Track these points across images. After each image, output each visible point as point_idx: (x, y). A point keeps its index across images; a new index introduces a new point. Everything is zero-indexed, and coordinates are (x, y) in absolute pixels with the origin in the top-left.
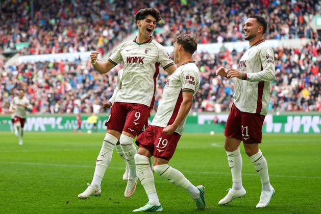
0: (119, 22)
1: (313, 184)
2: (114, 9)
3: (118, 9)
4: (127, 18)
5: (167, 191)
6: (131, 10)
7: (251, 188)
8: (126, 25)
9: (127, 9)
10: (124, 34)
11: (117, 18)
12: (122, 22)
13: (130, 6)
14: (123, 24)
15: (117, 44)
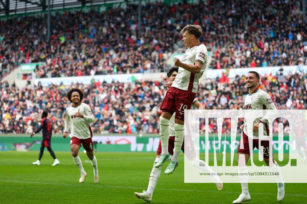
0: (7, 57)
1: (170, 195)
2: (3, 46)
3: (7, 46)
4: (14, 54)
5: (47, 200)
6: (18, 46)
7: (118, 198)
8: (13, 60)
9: (15, 46)
10: (12, 67)
11: (6, 53)
12: (10, 56)
13: (17, 44)
14: (11, 59)
15: (6, 76)
